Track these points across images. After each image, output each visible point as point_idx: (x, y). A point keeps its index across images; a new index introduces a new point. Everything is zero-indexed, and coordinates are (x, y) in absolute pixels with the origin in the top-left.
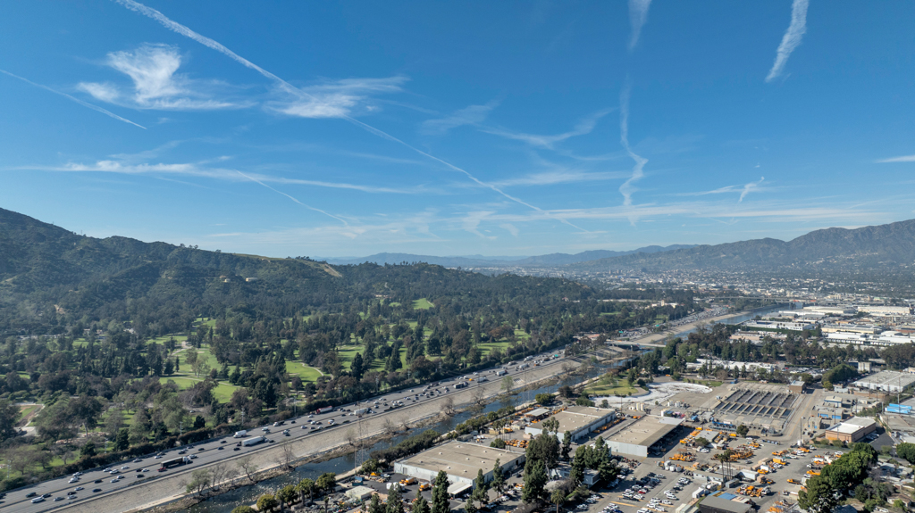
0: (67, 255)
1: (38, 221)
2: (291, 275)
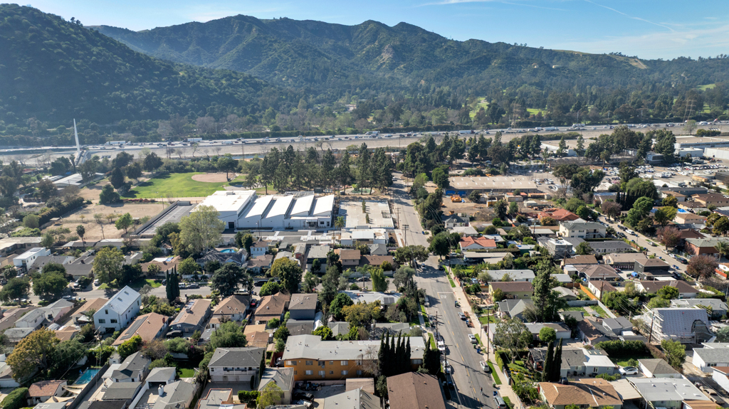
0: (437, 52)
1: (424, 30)
2: (592, 65)
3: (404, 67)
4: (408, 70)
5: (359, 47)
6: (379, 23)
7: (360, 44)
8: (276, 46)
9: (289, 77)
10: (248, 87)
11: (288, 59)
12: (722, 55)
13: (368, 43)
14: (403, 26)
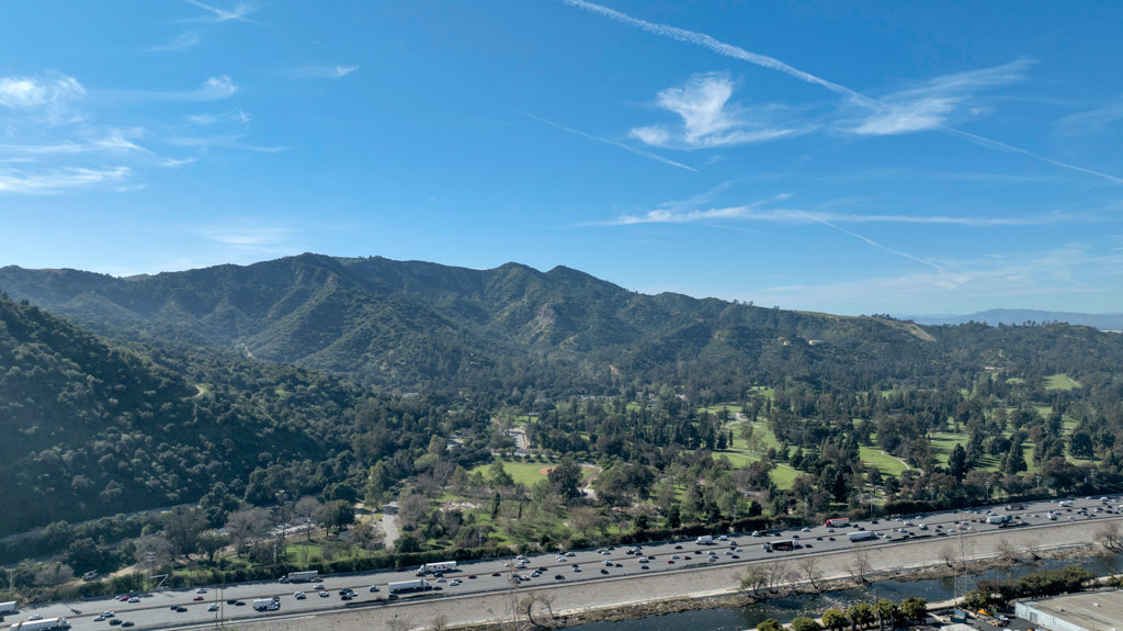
0: (620, 314)
1: (595, 278)
2: (865, 338)
3: (575, 341)
4: (584, 347)
5: (496, 305)
6: (525, 267)
7: (498, 299)
8: (367, 308)
9: (392, 364)
10: (325, 399)
11: (389, 332)
12: (1029, 322)
13: (512, 298)
14: (562, 271)
